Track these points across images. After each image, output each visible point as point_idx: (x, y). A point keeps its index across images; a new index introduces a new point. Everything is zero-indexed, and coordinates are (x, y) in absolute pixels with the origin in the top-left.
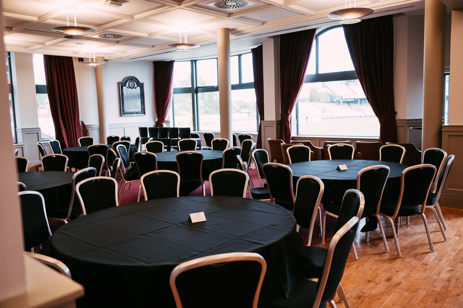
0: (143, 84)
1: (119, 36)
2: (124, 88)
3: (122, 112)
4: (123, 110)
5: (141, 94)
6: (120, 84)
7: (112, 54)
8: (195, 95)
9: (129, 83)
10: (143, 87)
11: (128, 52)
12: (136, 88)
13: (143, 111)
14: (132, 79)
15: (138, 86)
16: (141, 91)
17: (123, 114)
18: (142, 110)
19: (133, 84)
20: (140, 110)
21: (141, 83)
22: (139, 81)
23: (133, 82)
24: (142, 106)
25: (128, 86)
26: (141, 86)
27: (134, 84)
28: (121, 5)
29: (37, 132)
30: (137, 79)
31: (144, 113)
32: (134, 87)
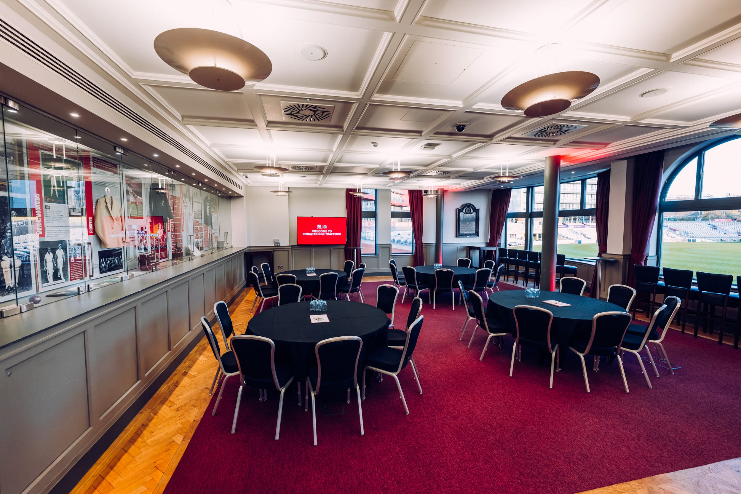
0: (478, 210)
1: (448, 172)
2: (461, 213)
3: (458, 234)
4: (459, 232)
5: (476, 218)
6: (458, 210)
7: (448, 186)
8: (529, 219)
9: (466, 209)
10: (479, 212)
11: (462, 184)
12: (472, 213)
13: (477, 234)
14: (469, 206)
15: (474, 212)
16: (476, 216)
17: (458, 235)
18: (476, 232)
19: (469, 210)
20: (474, 232)
21: (477, 209)
22: (475, 207)
23: (470, 208)
24: (476, 229)
25: (464, 212)
26: (477, 211)
27: (471, 210)
28: (434, 148)
29: (389, 247)
30: (473, 206)
31: (478, 235)
32: (470, 213)
